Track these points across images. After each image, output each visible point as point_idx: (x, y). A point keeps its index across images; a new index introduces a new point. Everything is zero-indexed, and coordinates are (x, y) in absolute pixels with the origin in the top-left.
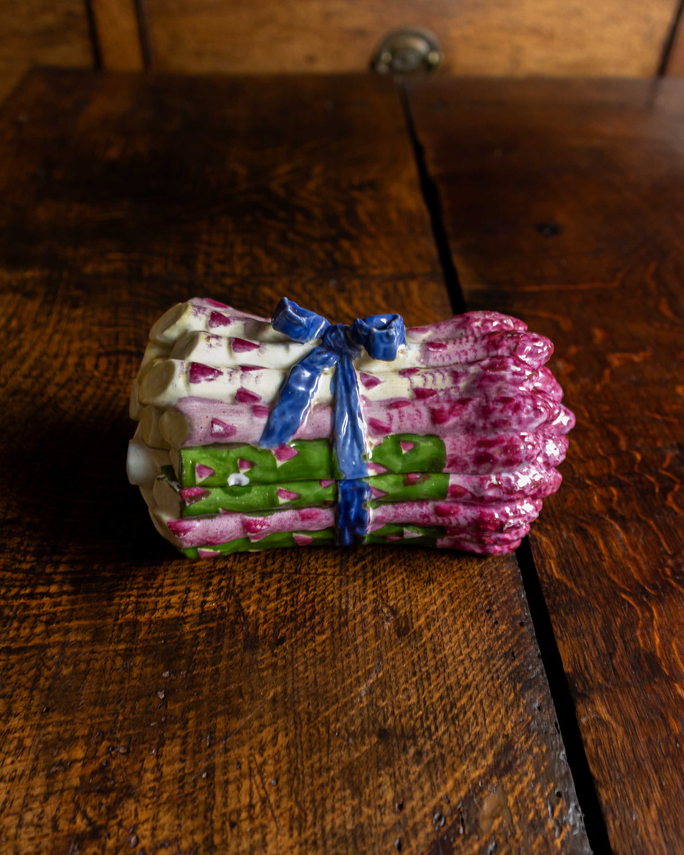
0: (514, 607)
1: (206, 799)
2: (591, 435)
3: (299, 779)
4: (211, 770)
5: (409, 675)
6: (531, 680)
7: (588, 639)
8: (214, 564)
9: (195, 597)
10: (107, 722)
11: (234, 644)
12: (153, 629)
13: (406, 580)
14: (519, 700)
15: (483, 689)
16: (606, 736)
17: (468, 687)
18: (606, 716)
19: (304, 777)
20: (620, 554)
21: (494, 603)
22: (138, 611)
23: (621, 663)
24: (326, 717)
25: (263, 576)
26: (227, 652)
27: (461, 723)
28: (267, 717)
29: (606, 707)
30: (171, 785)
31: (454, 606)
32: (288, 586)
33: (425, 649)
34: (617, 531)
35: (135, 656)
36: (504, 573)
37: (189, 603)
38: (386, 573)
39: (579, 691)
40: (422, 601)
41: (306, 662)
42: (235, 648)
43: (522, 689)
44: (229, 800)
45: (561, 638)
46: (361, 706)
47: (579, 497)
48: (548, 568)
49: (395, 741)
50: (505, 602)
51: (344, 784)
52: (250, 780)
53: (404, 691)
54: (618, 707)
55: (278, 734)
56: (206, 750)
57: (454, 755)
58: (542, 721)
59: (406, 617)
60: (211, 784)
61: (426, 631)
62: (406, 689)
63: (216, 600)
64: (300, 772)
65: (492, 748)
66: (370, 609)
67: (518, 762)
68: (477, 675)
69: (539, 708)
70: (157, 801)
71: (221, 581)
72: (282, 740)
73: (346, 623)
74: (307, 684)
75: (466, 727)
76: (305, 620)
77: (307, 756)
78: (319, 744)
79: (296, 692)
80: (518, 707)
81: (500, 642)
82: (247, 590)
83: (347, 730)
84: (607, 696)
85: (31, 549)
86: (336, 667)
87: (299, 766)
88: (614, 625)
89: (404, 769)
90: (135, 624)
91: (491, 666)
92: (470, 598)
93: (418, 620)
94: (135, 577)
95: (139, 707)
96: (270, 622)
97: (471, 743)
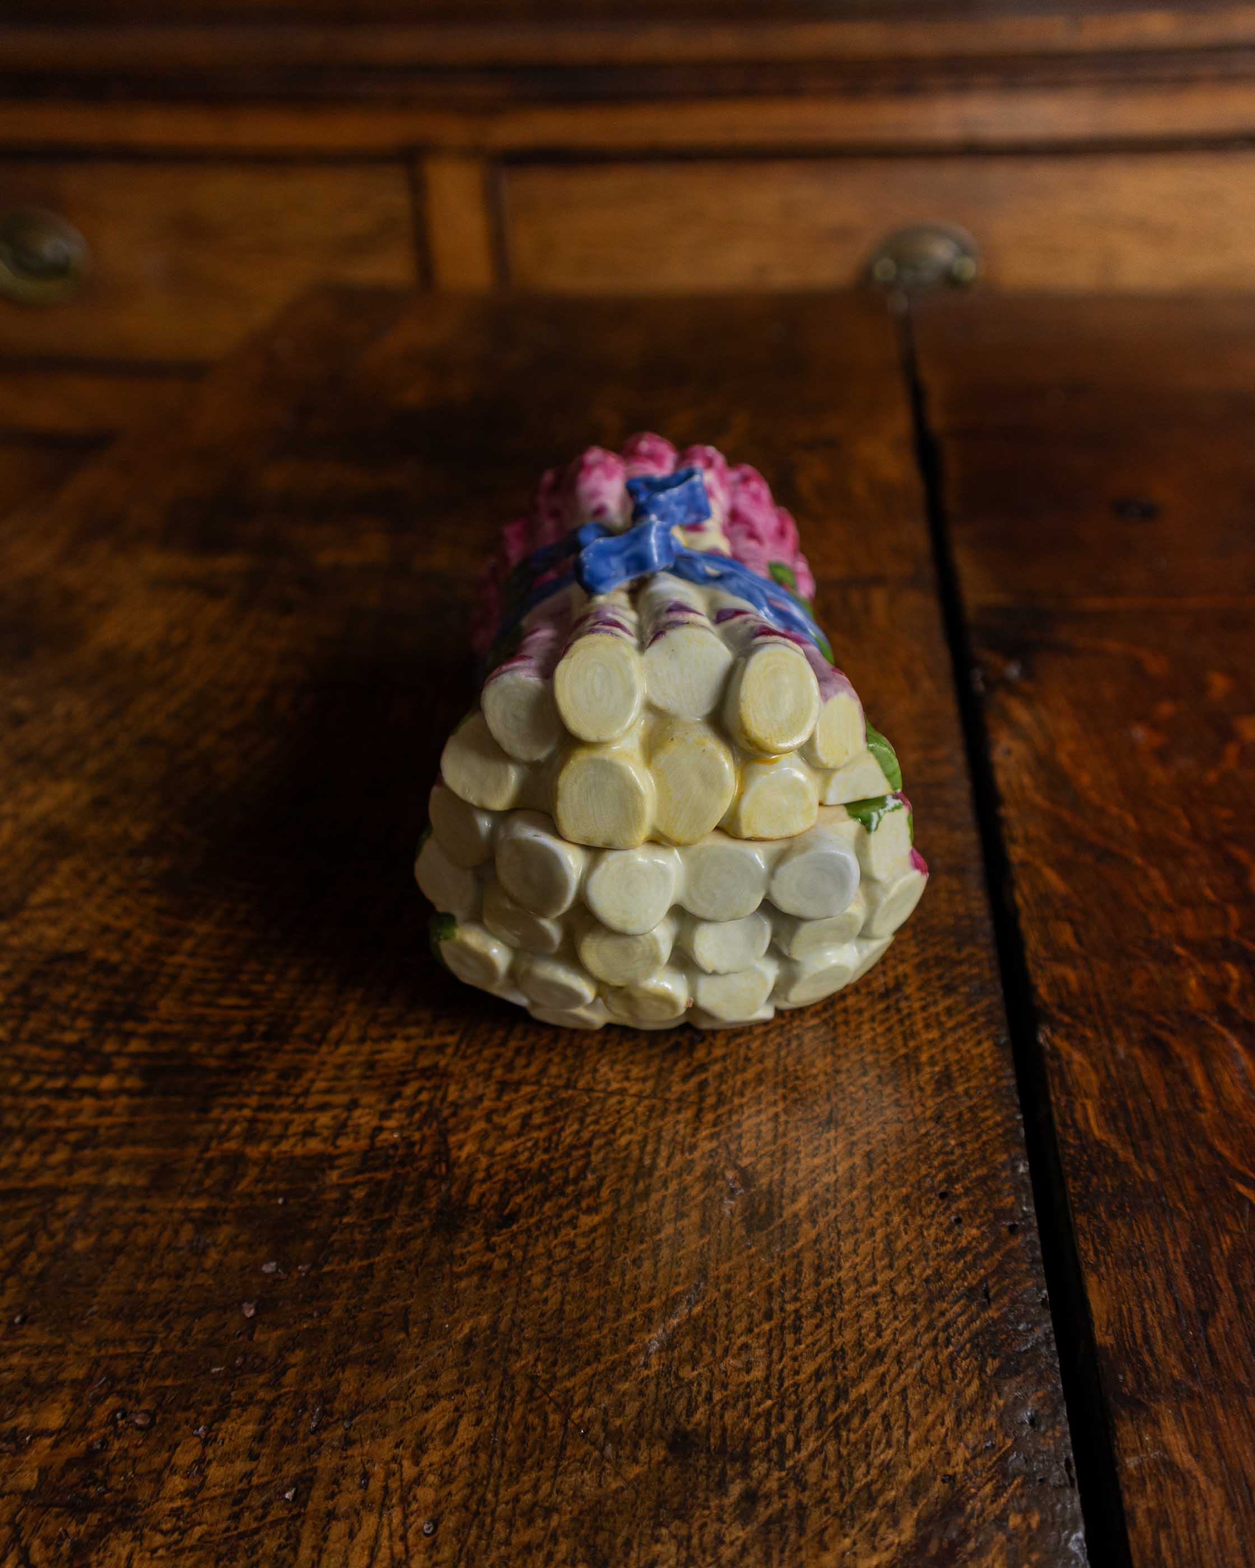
0: (999, 1191)
1: (280, 1548)
2: (1192, 862)
3: (482, 1526)
4: (304, 1483)
5: (757, 1316)
6: (1019, 1353)
7: (1157, 1275)
8: (415, 1058)
9: (364, 1119)
10: (129, 1355)
11: (416, 1218)
12: (268, 1174)
13: (783, 1118)
14: (989, 1399)
15: (910, 1364)
16: (1181, 1506)
17: (879, 1355)
18: (1185, 1459)
19: (493, 1521)
20: (1238, 1099)
21: (957, 1180)
22: (251, 1136)
23: (1228, 1338)
24: (568, 1391)
25: (503, 1087)
26: (399, 1231)
27: (853, 1437)
28: (448, 1378)
29: (1186, 1434)
30: (216, 1510)
31: (872, 1178)
32: (547, 1111)
33: (800, 1264)
34: (1235, 1051)
35: (219, 1224)
36: (986, 1119)
37: (349, 1129)
38: (744, 1100)
39: (1125, 1390)
40: (806, 1163)
41: (549, 1269)
42: (418, 1226)
43: (997, 1373)
44: (325, 1557)
45: (1095, 1269)
46: (646, 1373)
47: (1158, 978)
48: (1078, 1116)
49: (703, 1462)
50: (982, 1180)
51: (575, 1550)
52: (381, 1515)
53: (741, 1348)
54: (1215, 1439)
55: (461, 1417)
56: (304, 1440)
57: (827, 1511)
58: (1038, 1451)
59: (770, 1192)
60: (299, 1515)
61: (806, 1226)
62: (745, 1347)
63: (401, 1128)
64: (488, 1510)
65: (915, 1505)
66: (699, 1170)
67: (971, 1545)
68: (902, 1332)
69: (1033, 1422)
70: (176, 1543)
71: (419, 1091)
72: (466, 1432)
73: (646, 1195)
74: (542, 1315)
75: (862, 1447)
76: (566, 1181)
77: (511, 1474)
78: (542, 1451)
79: (516, 1330)
80: (986, 1411)
81: (961, 1265)
82: (465, 1112)
83: (605, 1424)
84: (1190, 1412)
85: (91, 1006)
86: (608, 1283)
87: (489, 1496)
88: (1215, 1249)
89: (713, 1527)
90: (236, 1161)
91: (935, 1315)
92: (910, 1165)
93: (793, 1201)
94: (262, 1070)
95: (199, 1332)
96: (496, 1179)
97: (868, 1486)
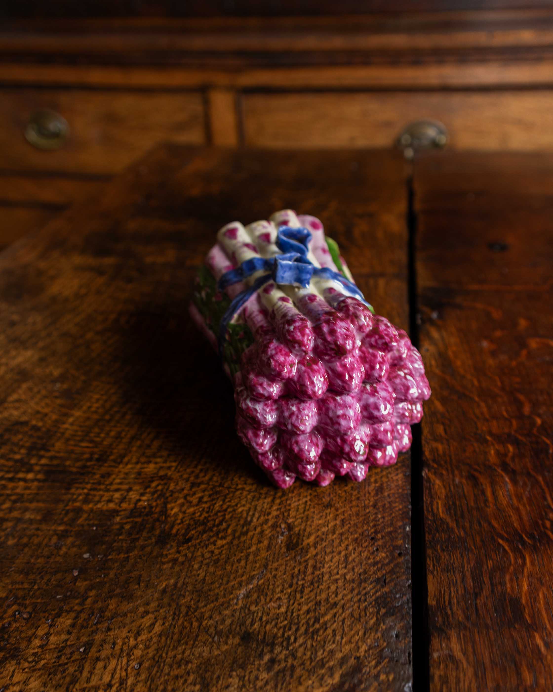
0: (396, 538)
1: (75, 671)
2: (500, 400)
3: (159, 667)
4: (89, 645)
5: (286, 586)
6: (395, 607)
7: (458, 576)
8: (158, 471)
9: (133, 496)
10: (24, 589)
11: (150, 538)
12: (91, 517)
13: (309, 503)
14: (379, 625)
15: (348, 609)
16: (454, 674)
17: (335, 605)
18: (458, 655)
19: (164, 665)
20: (505, 503)
21: (379, 532)
22: (86, 501)
23: (485, 604)
24: (202, 613)
25: (193, 485)
26: (142, 543)
27: (319, 638)
28: (153, 605)
29: (461, 644)
30: (51, 654)
31: (343, 530)
32: (210, 496)
33: (307, 565)
34: (506, 482)
35: (68, 537)
36: (396, 507)
37: (127, 500)
38: (294, 495)
39: (438, 625)
40: (316, 522)
41: (202, 562)
42: (150, 541)
43: (385, 615)
44: (93, 676)
45: (432, 572)
46: (236, 607)
47: (477, 449)
48: (435, 507)
49: (254, 645)
50: (390, 533)
51: (196, 679)
52: (118, 660)
53: (277, 599)
54: (473, 647)
55: (157, 621)
56: (91, 627)
57: (304, 669)
58: (397, 648)
59: (299, 534)
60: (84, 658)
61: (312, 549)
62: (279, 598)
63: (148, 500)
64: (163, 660)
65: (341, 668)
66: (270, 523)
67: (363, 686)
68: (346, 595)
69: (397, 636)
70: (33, 666)
71: (158, 485)
72: (158, 628)
73: (246, 533)
74: (196, 581)
75: (322, 643)
76: (214, 526)
77: (174, 646)
78: (188, 637)
79: (184, 587)
80: (377, 630)
81: (375, 568)
82: (176, 495)
83: (216, 627)
84: (464, 635)
85: (28, 444)
86: (225, 569)
87: (164, 655)
88: (485, 567)
89: (255, 673)
90: (78, 511)
91: (361, 589)
92: (360, 525)
93: (308, 538)
94: (94, 474)
95: (54, 580)
96: (185, 523)
97: (322, 659)
